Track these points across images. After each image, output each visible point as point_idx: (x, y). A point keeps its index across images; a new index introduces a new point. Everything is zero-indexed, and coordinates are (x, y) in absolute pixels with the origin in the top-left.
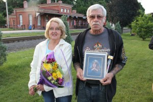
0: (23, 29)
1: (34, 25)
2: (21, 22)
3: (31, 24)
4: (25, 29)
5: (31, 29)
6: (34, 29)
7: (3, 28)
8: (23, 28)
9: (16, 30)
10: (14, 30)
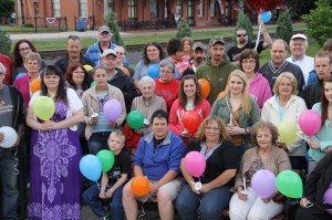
0: (61, 31)
1: (92, 18)
2: (57, 7)
3: (85, 14)
4: (66, 30)
5: (82, 30)
6: (92, 29)
7: (6, 24)
8: (62, 25)
9: (42, 32)
10: (36, 31)
